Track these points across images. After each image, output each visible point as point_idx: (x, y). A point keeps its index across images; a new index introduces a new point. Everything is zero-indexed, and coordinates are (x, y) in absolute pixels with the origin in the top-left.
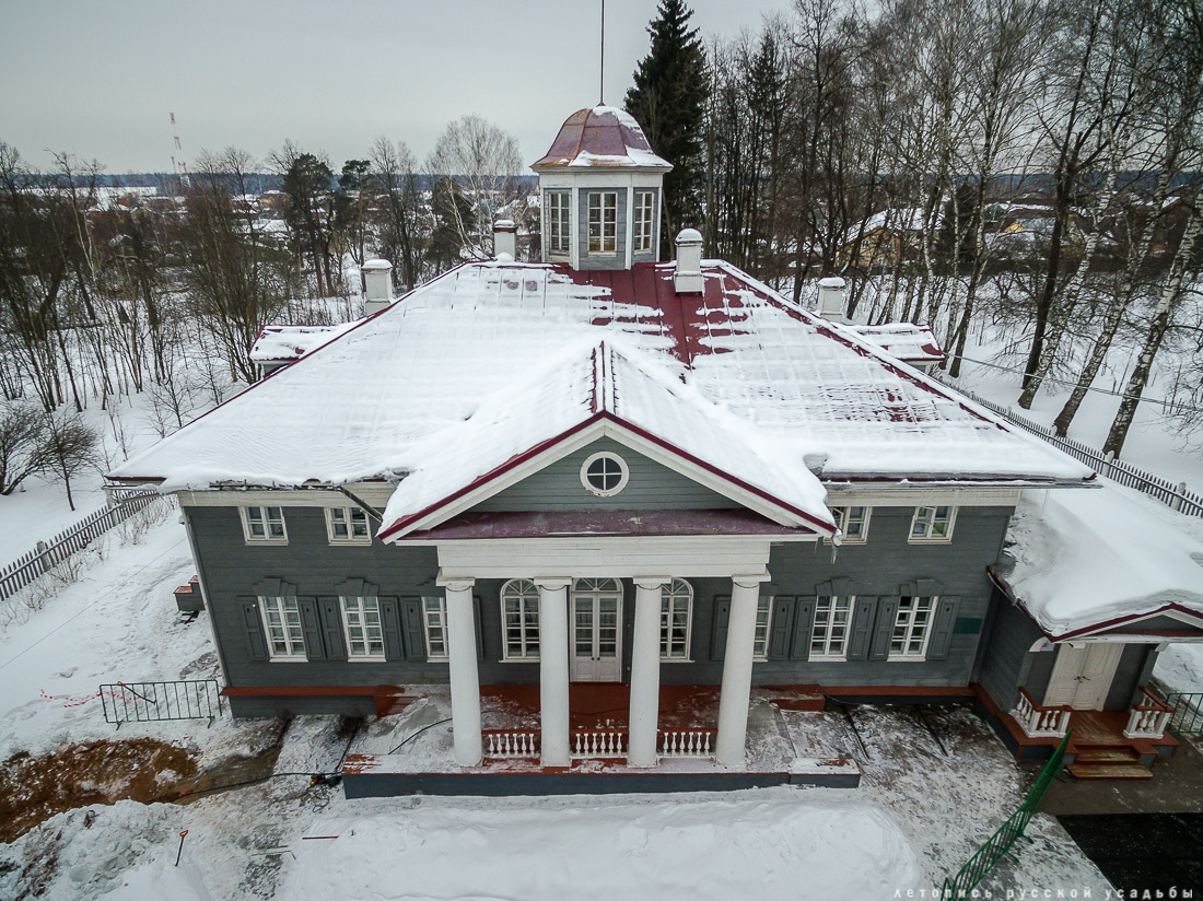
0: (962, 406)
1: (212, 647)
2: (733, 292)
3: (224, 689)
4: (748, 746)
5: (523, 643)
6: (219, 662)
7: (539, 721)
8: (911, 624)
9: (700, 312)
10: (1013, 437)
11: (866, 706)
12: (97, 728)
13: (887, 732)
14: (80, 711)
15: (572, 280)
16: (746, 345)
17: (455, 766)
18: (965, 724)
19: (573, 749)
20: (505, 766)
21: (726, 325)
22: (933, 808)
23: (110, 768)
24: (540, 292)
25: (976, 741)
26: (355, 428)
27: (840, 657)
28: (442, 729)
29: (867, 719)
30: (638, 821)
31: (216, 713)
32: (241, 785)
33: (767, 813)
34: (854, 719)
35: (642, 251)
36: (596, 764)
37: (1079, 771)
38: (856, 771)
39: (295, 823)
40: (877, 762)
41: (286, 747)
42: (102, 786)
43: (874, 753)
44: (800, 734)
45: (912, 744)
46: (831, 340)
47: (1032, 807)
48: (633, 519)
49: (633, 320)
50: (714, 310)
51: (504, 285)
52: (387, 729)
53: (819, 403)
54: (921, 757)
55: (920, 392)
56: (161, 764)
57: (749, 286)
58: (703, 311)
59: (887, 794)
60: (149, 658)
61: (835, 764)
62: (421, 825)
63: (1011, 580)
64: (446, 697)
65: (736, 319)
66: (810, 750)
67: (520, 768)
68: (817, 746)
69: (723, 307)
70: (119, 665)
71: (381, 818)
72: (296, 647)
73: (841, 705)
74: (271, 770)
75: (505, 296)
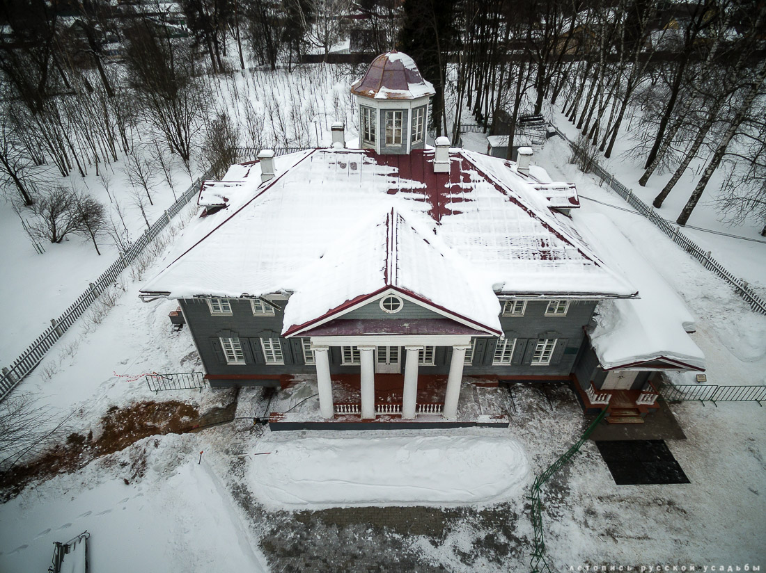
0: (579, 251)
1: (194, 348)
2: (466, 171)
3: (205, 375)
4: (458, 409)
5: (352, 357)
6: (199, 356)
7: (360, 394)
8: (544, 350)
9: (446, 186)
10: (601, 270)
11: (519, 384)
12: (145, 394)
13: (526, 398)
14: (136, 384)
15: (376, 162)
16: (470, 209)
17: (322, 418)
18: (564, 394)
19: (376, 410)
20: (345, 419)
21: (461, 195)
22: (541, 437)
23: (159, 416)
24: (358, 171)
25: (567, 403)
26: (263, 263)
27: (508, 364)
28: (314, 399)
29: (518, 391)
30: (405, 447)
31: (203, 385)
32: (221, 423)
33: (464, 444)
34: (512, 391)
35: (417, 142)
36: (387, 418)
37: (611, 420)
38: (507, 422)
39: (249, 443)
40: (519, 414)
41: (239, 404)
42: (156, 424)
43: (519, 410)
44: (485, 400)
45: (537, 405)
46: (517, 206)
47: (585, 438)
48: (405, 325)
49: (410, 191)
50: (455, 184)
51: (339, 165)
52: (287, 396)
53: (505, 248)
54: (540, 412)
55: (559, 241)
56: (182, 414)
57: (475, 167)
58: (449, 185)
59: (521, 430)
60: (163, 353)
61: (498, 418)
62: (308, 447)
63: (592, 336)
64: (315, 381)
65: (466, 190)
66: (488, 408)
67: (351, 419)
68: (492, 406)
69: (459, 182)
70: (149, 358)
71: (289, 444)
72: (239, 358)
73: (506, 384)
74: (234, 416)
75: (339, 174)
